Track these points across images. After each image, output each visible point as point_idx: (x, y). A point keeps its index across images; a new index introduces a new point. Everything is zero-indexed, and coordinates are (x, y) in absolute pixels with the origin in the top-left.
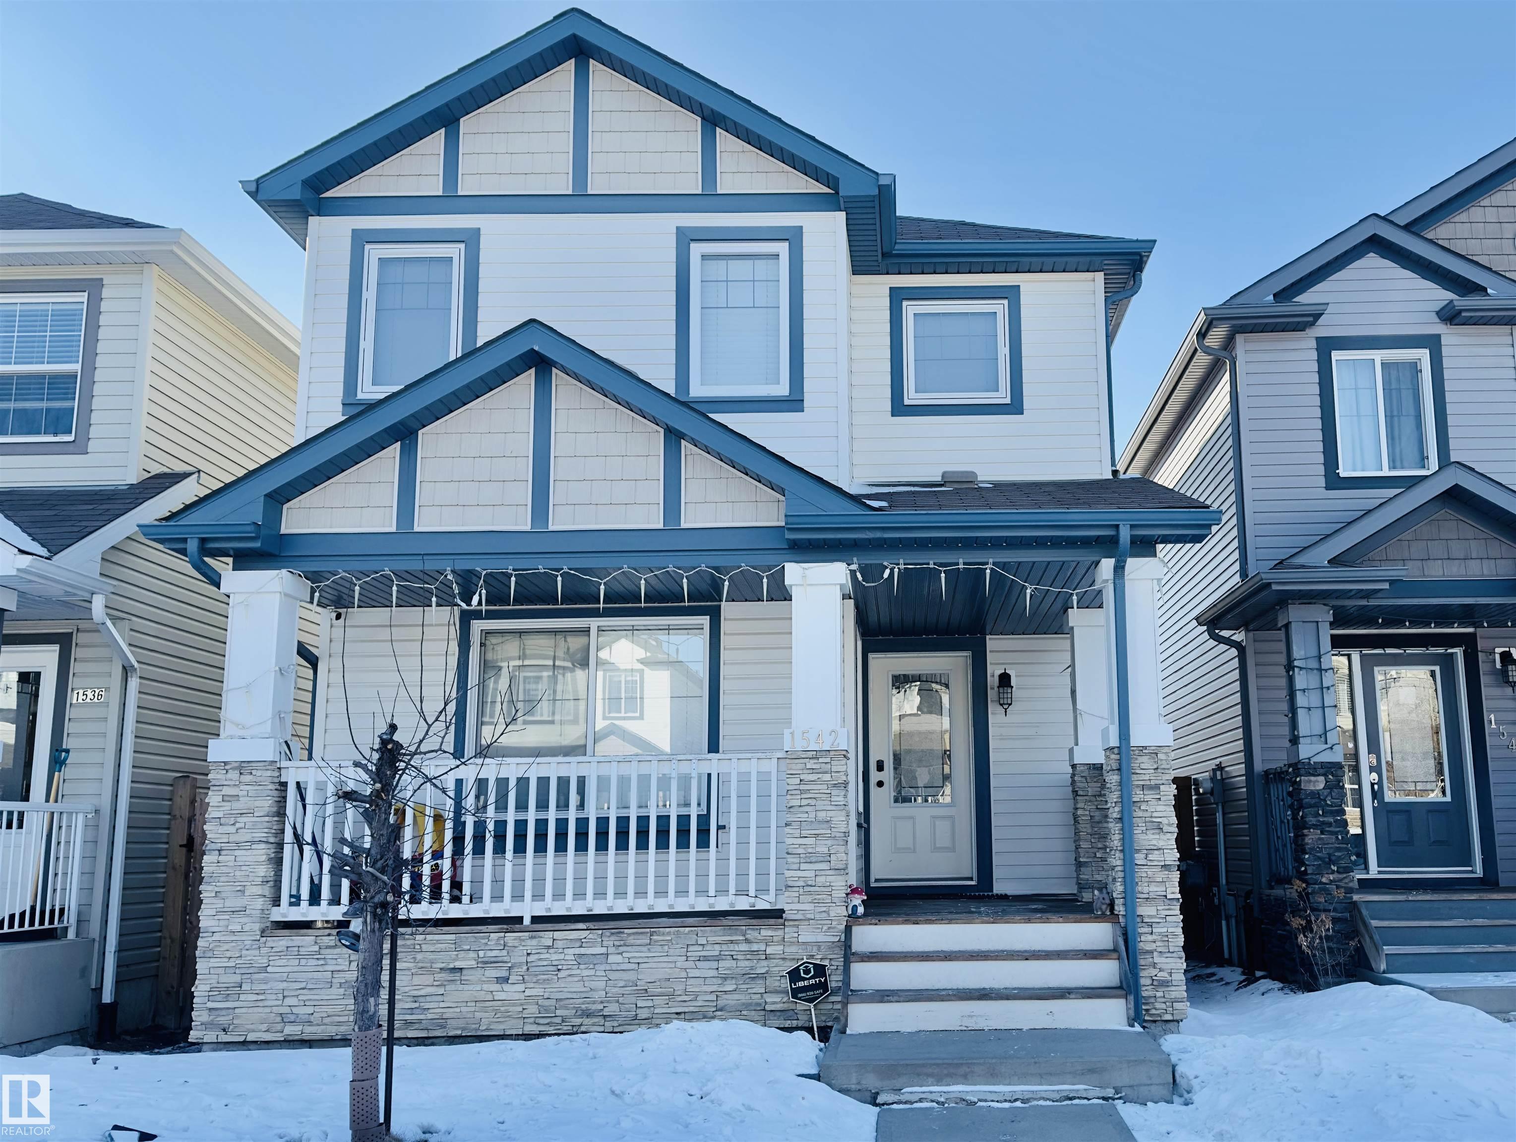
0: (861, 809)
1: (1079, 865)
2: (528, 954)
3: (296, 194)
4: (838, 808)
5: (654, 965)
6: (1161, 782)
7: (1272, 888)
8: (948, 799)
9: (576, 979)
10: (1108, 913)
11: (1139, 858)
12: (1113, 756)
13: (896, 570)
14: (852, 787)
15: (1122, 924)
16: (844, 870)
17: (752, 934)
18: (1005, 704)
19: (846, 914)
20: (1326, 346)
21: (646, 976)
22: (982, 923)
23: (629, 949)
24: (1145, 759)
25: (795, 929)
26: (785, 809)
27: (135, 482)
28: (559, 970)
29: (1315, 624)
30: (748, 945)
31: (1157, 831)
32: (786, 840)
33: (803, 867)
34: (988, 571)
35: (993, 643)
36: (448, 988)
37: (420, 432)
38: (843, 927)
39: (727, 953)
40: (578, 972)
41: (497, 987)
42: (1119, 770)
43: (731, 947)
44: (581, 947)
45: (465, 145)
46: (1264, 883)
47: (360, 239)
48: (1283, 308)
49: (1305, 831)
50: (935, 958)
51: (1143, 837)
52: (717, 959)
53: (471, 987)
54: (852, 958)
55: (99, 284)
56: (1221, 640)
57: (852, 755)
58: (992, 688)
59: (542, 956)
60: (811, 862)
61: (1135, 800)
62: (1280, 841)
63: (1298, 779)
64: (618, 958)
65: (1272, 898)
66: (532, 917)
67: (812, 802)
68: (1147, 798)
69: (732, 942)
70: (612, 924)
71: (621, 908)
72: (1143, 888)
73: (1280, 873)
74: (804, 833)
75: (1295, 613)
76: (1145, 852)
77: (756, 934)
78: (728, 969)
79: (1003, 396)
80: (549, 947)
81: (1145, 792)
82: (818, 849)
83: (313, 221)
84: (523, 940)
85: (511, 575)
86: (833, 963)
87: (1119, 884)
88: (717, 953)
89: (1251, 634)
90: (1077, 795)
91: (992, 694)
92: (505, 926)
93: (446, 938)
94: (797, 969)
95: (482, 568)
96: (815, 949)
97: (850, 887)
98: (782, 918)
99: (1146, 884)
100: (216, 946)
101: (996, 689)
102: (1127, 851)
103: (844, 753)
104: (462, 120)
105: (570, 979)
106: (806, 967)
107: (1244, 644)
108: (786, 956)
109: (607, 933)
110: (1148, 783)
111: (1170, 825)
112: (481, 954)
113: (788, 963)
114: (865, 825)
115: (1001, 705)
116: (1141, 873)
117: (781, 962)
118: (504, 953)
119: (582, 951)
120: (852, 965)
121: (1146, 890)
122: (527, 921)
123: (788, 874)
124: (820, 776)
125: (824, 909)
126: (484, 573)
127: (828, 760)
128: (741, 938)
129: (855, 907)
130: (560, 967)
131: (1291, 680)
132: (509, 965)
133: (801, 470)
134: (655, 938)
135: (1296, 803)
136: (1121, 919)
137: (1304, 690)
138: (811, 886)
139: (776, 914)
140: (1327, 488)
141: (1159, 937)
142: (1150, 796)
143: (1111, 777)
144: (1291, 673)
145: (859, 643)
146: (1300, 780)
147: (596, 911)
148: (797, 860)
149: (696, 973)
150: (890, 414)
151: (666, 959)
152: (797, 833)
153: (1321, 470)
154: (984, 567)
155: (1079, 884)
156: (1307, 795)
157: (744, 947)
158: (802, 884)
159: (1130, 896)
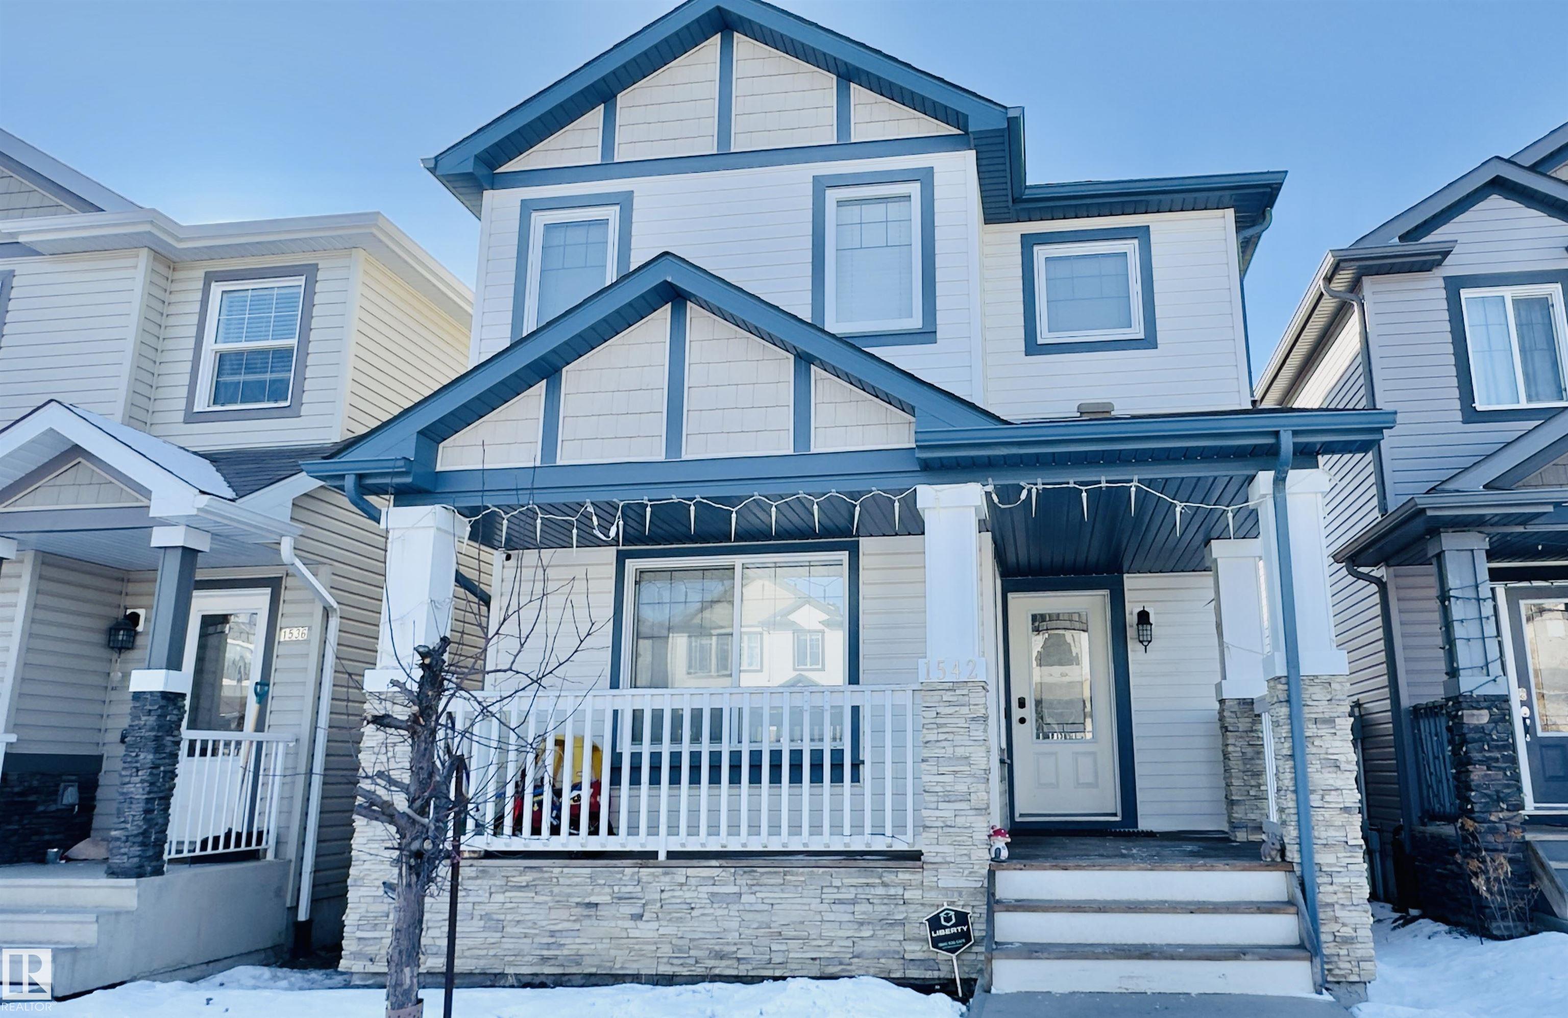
0: (1004, 746)
1: (1231, 803)
2: (662, 891)
3: (468, 167)
4: (976, 743)
5: (788, 907)
6: (1335, 715)
7: (1424, 825)
8: (1089, 736)
9: (710, 918)
10: (1279, 859)
11: (1315, 800)
12: (1280, 687)
13: (1034, 491)
14: (992, 721)
15: (1298, 873)
16: (986, 809)
17: (889, 877)
18: (1145, 642)
19: (988, 857)
20: (1454, 285)
21: (779, 919)
22: (1139, 870)
23: (762, 888)
24: (1316, 689)
25: (934, 873)
26: (922, 744)
27: (338, 441)
28: (692, 908)
29: (1469, 553)
30: (885, 889)
31: (1335, 769)
32: (923, 776)
33: (941, 806)
34: (1133, 489)
35: (1130, 581)
36: (584, 923)
37: (564, 370)
38: (985, 871)
39: (863, 896)
40: (711, 911)
41: (631, 924)
42: (1288, 701)
43: (867, 890)
44: (714, 885)
45: (622, 116)
46: (1415, 819)
47: (528, 207)
48: (1411, 247)
49: (1470, 768)
50: (1087, 909)
51: (1317, 776)
52: (854, 902)
53: (605, 923)
54: (996, 907)
55: (315, 268)
56: (1360, 576)
57: (992, 687)
58: (1131, 626)
59: (676, 894)
60: (949, 802)
61: (1307, 734)
62: (1433, 777)
63: (1460, 713)
64: (752, 899)
65: (1427, 835)
66: (668, 852)
67: (950, 737)
68: (1320, 733)
69: (868, 885)
70: (744, 863)
71: (755, 845)
72: (1321, 833)
73: (1433, 810)
74: (942, 770)
75: (1450, 541)
76: (1321, 792)
77: (893, 877)
78: (864, 913)
79: (1137, 331)
80: (682, 885)
81: (1319, 726)
82: (956, 788)
83: (487, 194)
84: (657, 877)
85: (647, 505)
86: (976, 912)
87: (1292, 828)
88: (852, 896)
89: (1392, 569)
90: (1227, 731)
91: (1131, 632)
92: (640, 861)
93: (582, 871)
94: (937, 917)
95: (620, 499)
96: (956, 894)
97: (992, 828)
98: (920, 860)
99: (1323, 828)
100: (366, 875)
101: (1135, 626)
102: (1301, 790)
103: (983, 684)
104: (619, 96)
105: (704, 918)
106: (947, 914)
107: (1384, 580)
108: (925, 901)
109: (740, 871)
110: (1321, 716)
111: (1348, 762)
112: (616, 889)
113: (928, 909)
114: (1009, 761)
115: (1141, 642)
116: (1318, 816)
117: (920, 908)
118: (639, 888)
119: (716, 889)
120: (996, 914)
121: (1324, 835)
122: (662, 856)
123: (925, 813)
124: (957, 708)
125: (965, 852)
126: (621, 504)
127: (965, 692)
128: (878, 881)
129: (998, 851)
130: (693, 905)
131: (1446, 611)
132: (644, 901)
133: (931, 386)
134: (788, 878)
135: (1457, 738)
136: (1297, 868)
137: (1462, 621)
138: (950, 827)
139: (916, 856)
140: (1465, 422)
141: (1340, 888)
142: (1324, 730)
143: (1277, 710)
144: (1447, 603)
145: (999, 582)
146: (1462, 715)
147: (730, 848)
148: (935, 799)
149: (832, 917)
150: (1023, 353)
151: (799, 901)
152: (934, 770)
153: (1457, 405)
154: (1128, 485)
155: (1230, 822)
156: (1470, 730)
157: (881, 891)
158: (942, 825)
159: (1305, 842)
